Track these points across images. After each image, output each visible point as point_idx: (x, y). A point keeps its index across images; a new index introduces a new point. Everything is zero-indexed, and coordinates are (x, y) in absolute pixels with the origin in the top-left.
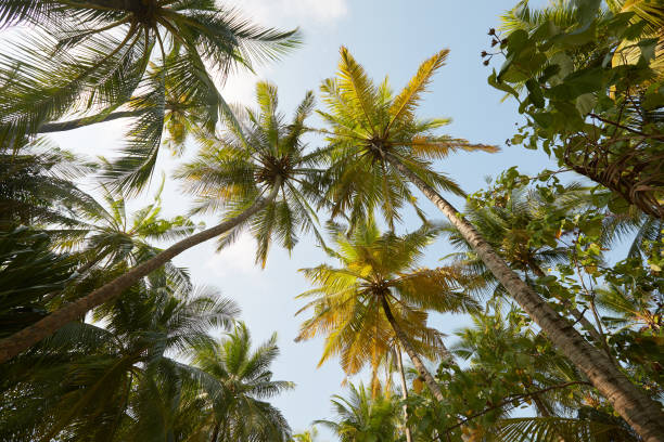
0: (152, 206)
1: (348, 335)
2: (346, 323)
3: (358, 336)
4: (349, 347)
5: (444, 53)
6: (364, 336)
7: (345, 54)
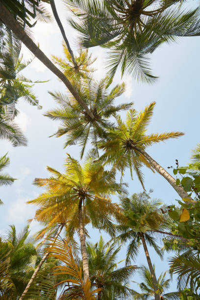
0: (31, 82)
1: (53, 201)
2: (57, 195)
3: (57, 205)
4: (48, 207)
5: (182, 134)
6: (58, 208)
7: (152, 105)
